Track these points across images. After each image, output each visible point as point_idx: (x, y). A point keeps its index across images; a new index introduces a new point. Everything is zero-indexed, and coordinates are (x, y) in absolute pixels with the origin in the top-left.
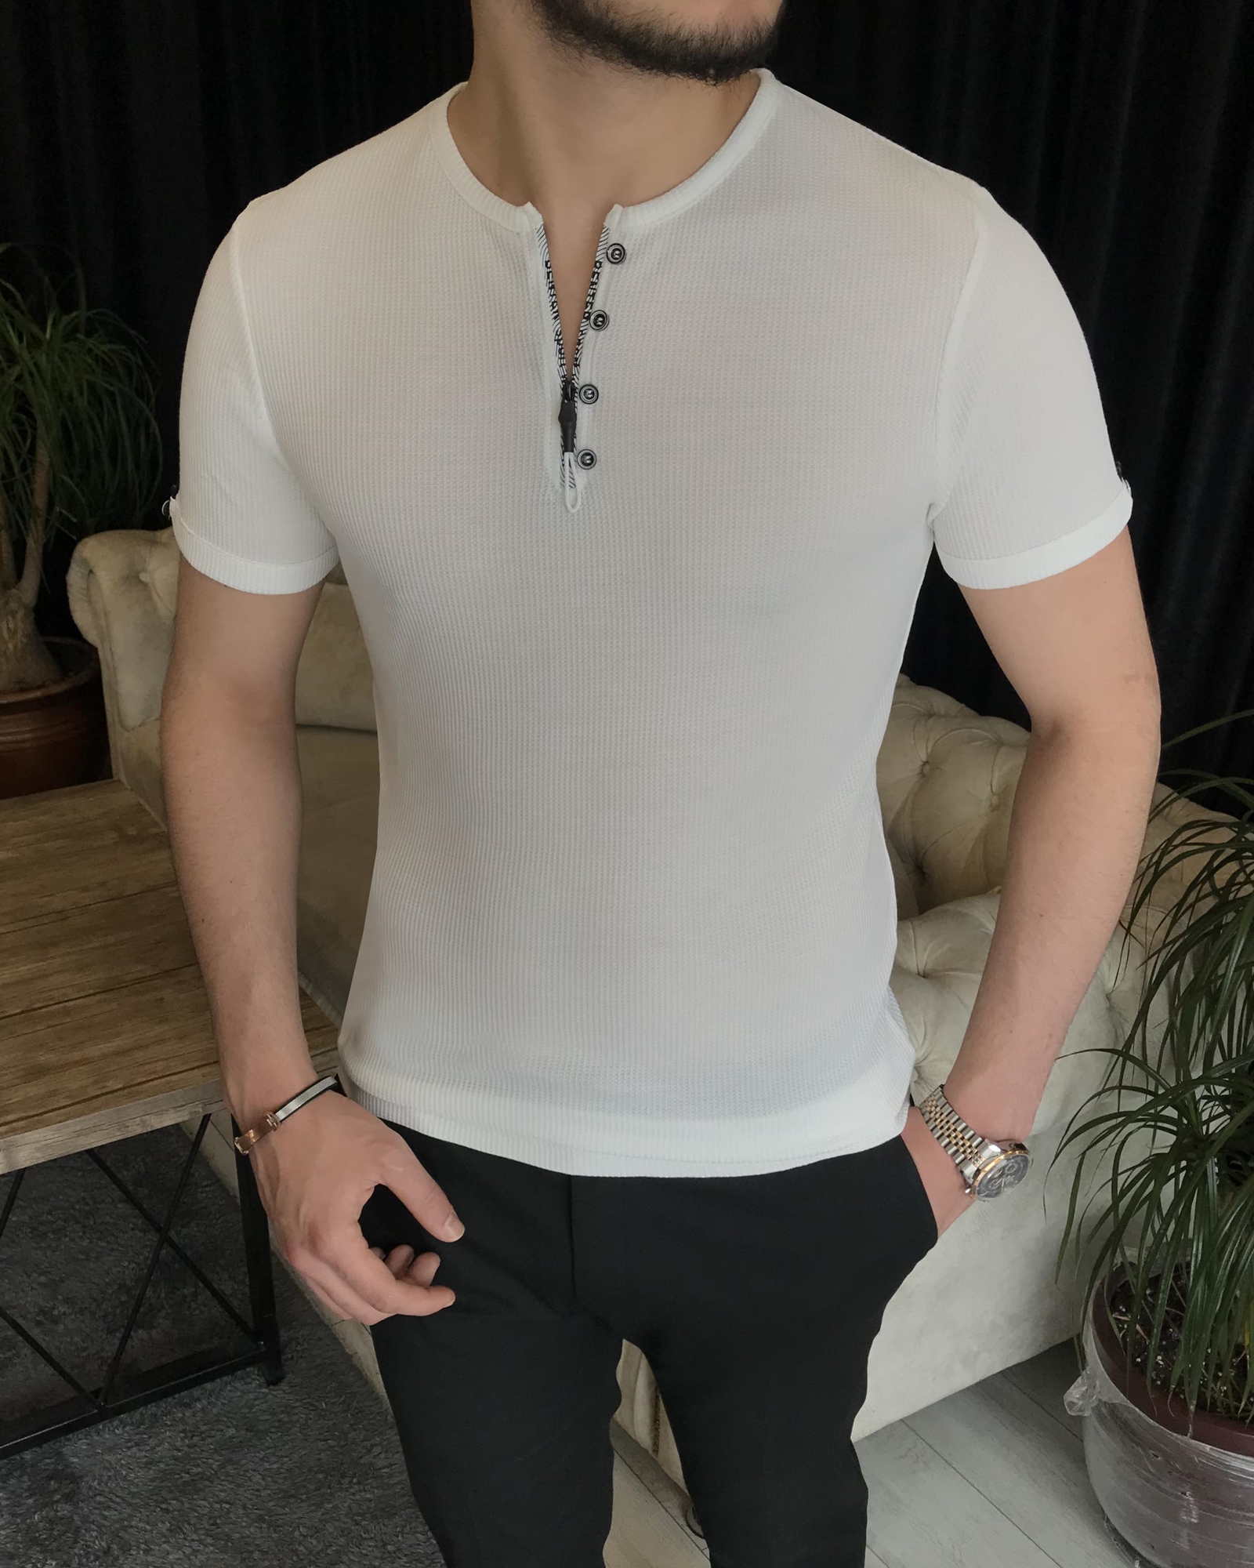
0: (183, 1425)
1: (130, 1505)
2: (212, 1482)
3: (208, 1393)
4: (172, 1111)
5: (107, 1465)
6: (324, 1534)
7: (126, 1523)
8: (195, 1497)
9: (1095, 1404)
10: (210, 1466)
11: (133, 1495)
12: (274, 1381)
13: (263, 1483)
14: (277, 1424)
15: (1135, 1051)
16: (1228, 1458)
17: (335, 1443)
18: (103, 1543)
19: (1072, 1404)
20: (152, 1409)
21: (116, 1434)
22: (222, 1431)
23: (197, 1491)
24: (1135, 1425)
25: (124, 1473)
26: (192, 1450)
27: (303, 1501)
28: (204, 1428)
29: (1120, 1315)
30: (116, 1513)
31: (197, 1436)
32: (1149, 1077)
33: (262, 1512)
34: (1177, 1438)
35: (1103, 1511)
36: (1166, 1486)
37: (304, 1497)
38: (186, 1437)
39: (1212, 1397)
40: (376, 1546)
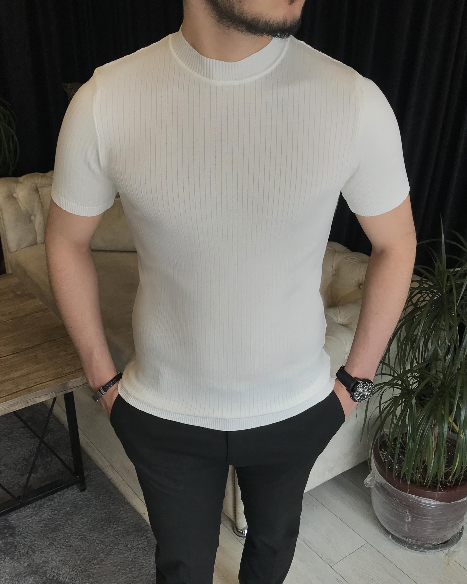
0: (51, 507)
1: (34, 536)
2: (63, 527)
3: (59, 495)
4: (44, 396)
5: (25, 523)
6: (105, 543)
7: (33, 543)
8: (58, 532)
9: (375, 483)
10: (62, 521)
11: (35, 533)
12: (83, 490)
13: (82, 526)
14: (85, 505)
15: (386, 361)
16: (421, 499)
17: (107, 511)
18: (26, 550)
19: (367, 483)
20: (39, 502)
21: (27, 512)
22: (65, 508)
23: (58, 530)
24: (389, 489)
25: (31, 525)
26: (55, 516)
27: (97, 532)
28: (59, 508)
29: (383, 452)
30: (29, 539)
31: (56, 511)
32: (391, 370)
33: (82, 536)
34: (404, 494)
35: (378, 519)
36: (400, 510)
37: (97, 530)
38: (52, 511)
39: (415, 479)
40: (124, 546)
